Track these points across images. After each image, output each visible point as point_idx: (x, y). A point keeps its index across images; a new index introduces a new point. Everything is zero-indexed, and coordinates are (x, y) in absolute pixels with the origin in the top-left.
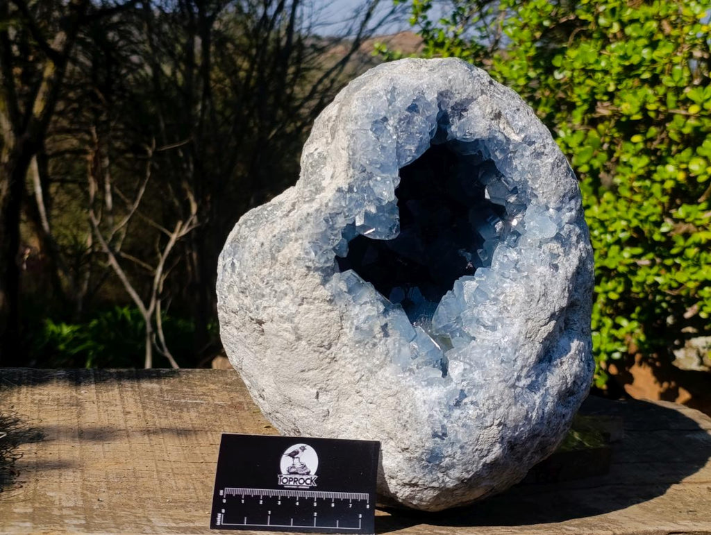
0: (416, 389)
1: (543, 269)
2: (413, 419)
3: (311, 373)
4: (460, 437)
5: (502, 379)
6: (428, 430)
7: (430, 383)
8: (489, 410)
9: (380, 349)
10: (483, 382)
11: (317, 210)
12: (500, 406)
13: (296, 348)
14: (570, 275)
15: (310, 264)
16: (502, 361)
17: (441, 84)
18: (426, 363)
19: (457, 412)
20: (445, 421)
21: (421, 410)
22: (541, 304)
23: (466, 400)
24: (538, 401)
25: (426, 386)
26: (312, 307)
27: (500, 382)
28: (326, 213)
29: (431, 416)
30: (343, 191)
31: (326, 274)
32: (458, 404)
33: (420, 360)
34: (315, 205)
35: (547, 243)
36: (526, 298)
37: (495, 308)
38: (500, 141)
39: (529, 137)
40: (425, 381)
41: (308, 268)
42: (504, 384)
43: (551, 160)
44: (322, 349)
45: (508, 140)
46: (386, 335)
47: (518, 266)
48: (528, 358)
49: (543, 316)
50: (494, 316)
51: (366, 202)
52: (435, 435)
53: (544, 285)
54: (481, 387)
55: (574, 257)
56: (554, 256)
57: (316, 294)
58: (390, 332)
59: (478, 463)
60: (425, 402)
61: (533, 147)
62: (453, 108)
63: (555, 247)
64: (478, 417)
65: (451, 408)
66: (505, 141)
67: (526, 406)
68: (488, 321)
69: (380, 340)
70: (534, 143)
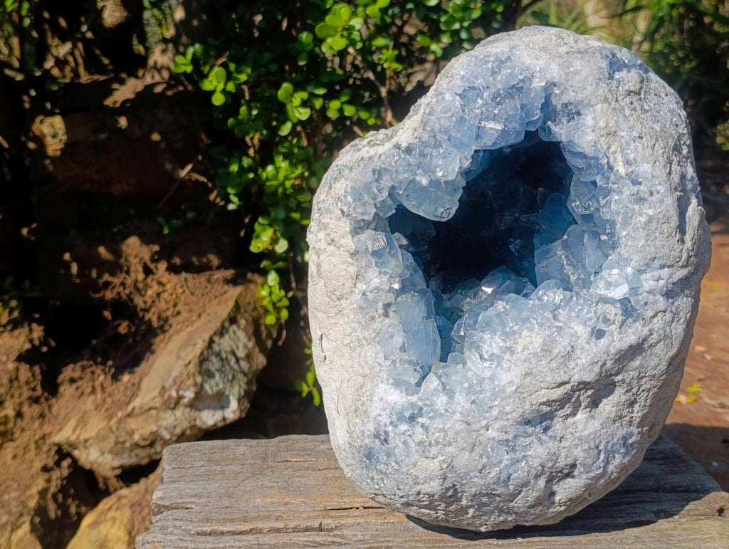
0: (382, 381)
1: (582, 331)
2: (365, 408)
3: (321, 314)
4: (397, 451)
5: (463, 419)
6: (371, 427)
7: (398, 384)
8: (437, 443)
9: (377, 325)
10: (443, 411)
11: (370, 158)
12: (450, 445)
13: (316, 284)
14: (613, 351)
15: (345, 209)
16: (473, 402)
17: (555, 72)
18: (410, 362)
19: (403, 427)
20: (390, 429)
21: (374, 405)
22: (554, 364)
23: (420, 420)
24: (505, 462)
25: (392, 384)
26: (337, 252)
27: (461, 421)
28: (377, 164)
29: (380, 415)
30: (399, 149)
31: (358, 228)
32: (412, 418)
33: (405, 357)
34: (372, 152)
35: (605, 303)
36: (539, 350)
37: (502, 344)
38: (601, 165)
39: (636, 176)
40: (394, 379)
41: (343, 212)
42: (464, 426)
43: (650, 212)
44: (333, 297)
45: (611, 168)
46: (386, 315)
47: (556, 313)
48: (508, 413)
49: (549, 379)
50: (495, 351)
51: (420, 171)
52: (377, 436)
53: (572, 347)
54: (441, 415)
55: (633, 333)
56: (606, 320)
57: (343, 241)
58: (391, 314)
59: (411, 487)
60: (382, 399)
61: (636, 188)
62: (566, 105)
63: (614, 312)
64: (420, 443)
65: (401, 418)
66: (606, 167)
67: (485, 460)
68: (486, 353)
69: (380, 317)
70: (640, 183)
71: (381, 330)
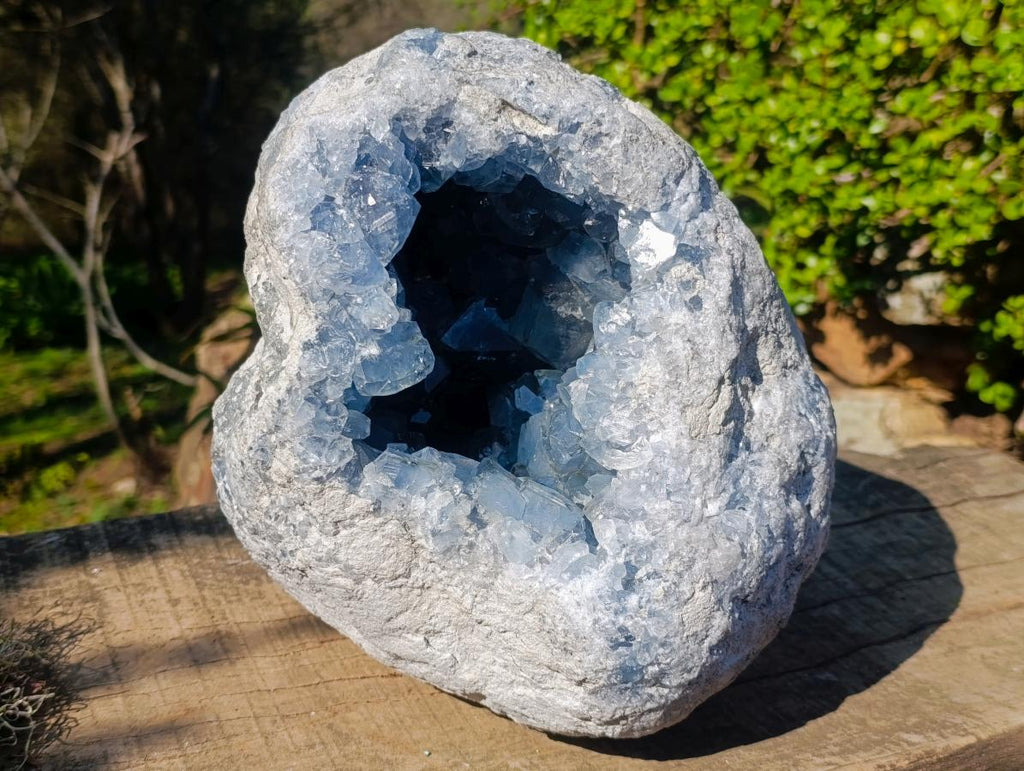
0: (557, 589)
1: (679, 316)
2: (572, 636)
3: (401, 618)
4: (652, 632)
5: (679, 521)
6: (600, 642)
7: (575, 571)
8: (680, 575)
9: (484, 547)
10: (652, 539)
11: (289, 391)
12: (693, 561)
13: (363, 594)
14: (723, 303)
15: (318, 473)
16: (669, 494)
17: (387, 104)
18: (559, 540)
19: (633, 600)
20: (621, 620)
21: (578, 618)
22: (694, 375)
23: (641, 574)
24: (753, 519)
25: (571, 578)
26: (354, 529)
27: (678, 526)
28: (304, 390)
29: (596, 621)
30: (312, 346)
31: (352, 474)
32: (629, 584)
33: (548, 540)
34: (284, 384)
35: (668, 271)
36: (667, 377)
37: (627, 414)
38: (524, 147)
39: (568, 120)
40: (565, 572)
41: (319, 480)
42: (686, 526)
43: (617, 141)
44: (401, 581)
45: (535, 140)
46: (482, 525)
47: (637, 330)
48: (708, 468)
49: (705, 392)
50: (630, 426)
51: (358, 344)
52: (616, 645)
53: (689, 340)
54: (653, 545)
55: (720, 270)
56: (687, 285)
57: (350, 510)
58: (486, 518)
59: (699, 652)
60: (578, 604)
61: (580, 132)
62: (427, 130)
63: (683, 270)
64: (667, 594)
65: (618, 597)
66: (531, 144)
67: (737, 539)
68: (623, 439)
69: (477, 536)
70: (578, 125)
71: (494, 547)
